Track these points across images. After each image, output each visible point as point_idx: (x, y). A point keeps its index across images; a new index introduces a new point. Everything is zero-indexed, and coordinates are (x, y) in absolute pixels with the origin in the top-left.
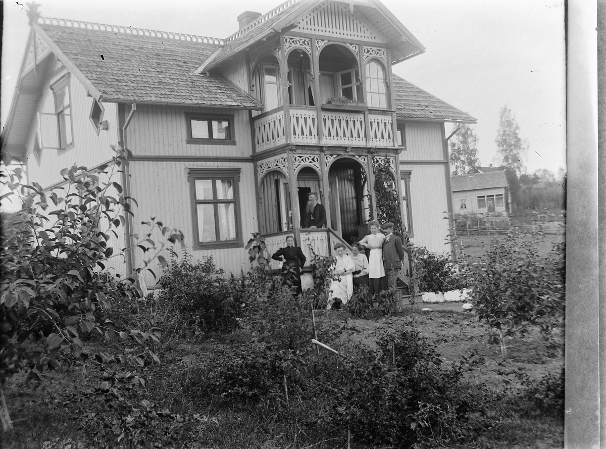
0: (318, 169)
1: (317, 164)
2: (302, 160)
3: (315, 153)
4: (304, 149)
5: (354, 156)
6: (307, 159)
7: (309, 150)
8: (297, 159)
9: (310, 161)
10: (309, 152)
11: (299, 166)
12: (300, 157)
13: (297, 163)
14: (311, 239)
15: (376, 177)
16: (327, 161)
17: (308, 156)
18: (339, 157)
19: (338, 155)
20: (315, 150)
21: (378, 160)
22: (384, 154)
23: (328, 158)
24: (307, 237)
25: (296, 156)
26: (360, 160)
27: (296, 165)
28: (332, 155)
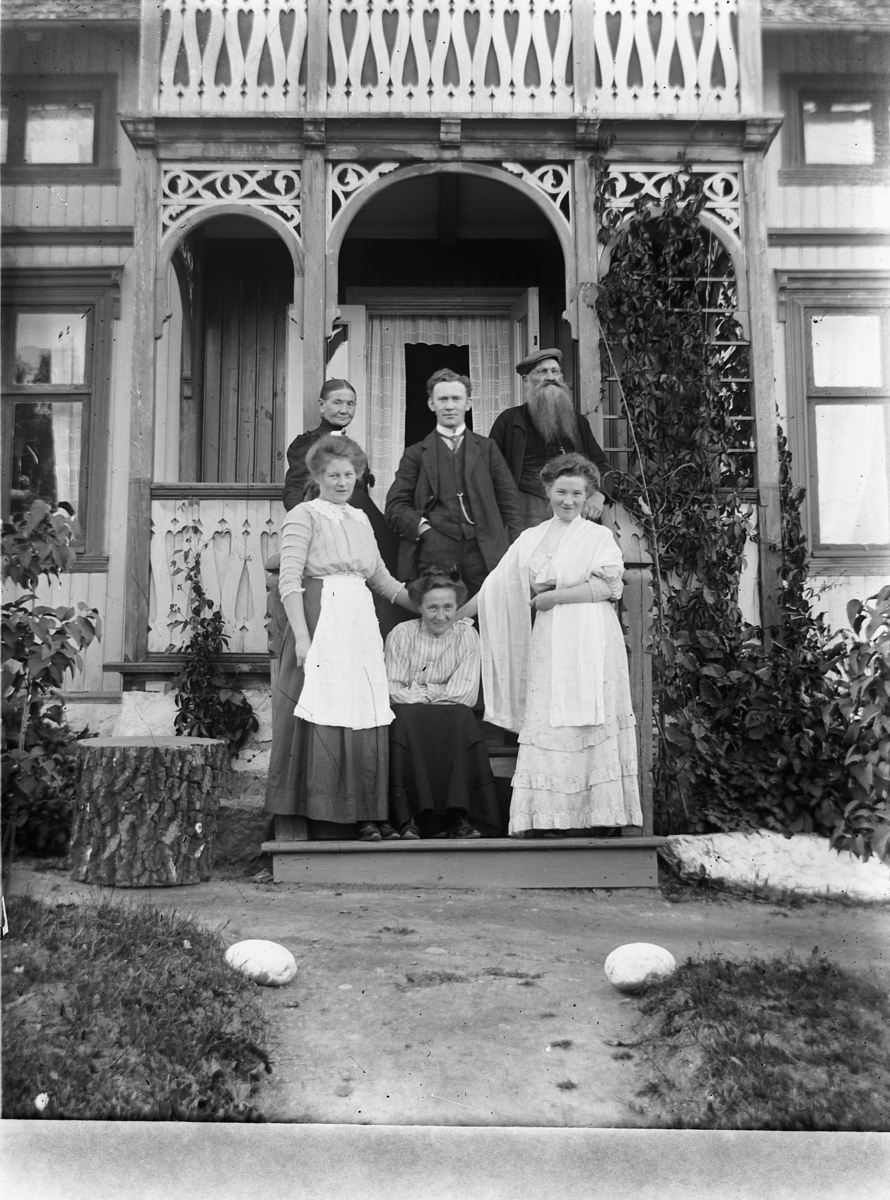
0: (290, 225)
1: (285, 202)
2: (210, 187)
3: (271, 153)
4: (218, 140)
5: (496, 163)
6: (234, 184)
7: (239, 141)
8: (182, 184)
9: (248, 189)
10: (243, 151)
11: (190, 213)
12: (199, 175)
13: (180, 200)
14: (208, 531)
15: (614, 259)
16: (339, 189)
17: (239, 169)
18: (412, 172)
19: (406, 162)
20: (273, 143)
21: (640, 178)
22: (673, 151)
23: (351, 178)
24: (185, 520)
25: (177, 169)
26: (536, 185)
27: (173, 210)
28: (370, 164)
